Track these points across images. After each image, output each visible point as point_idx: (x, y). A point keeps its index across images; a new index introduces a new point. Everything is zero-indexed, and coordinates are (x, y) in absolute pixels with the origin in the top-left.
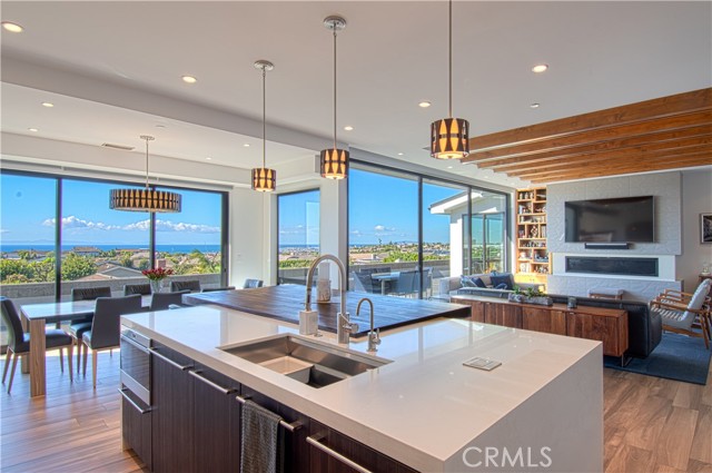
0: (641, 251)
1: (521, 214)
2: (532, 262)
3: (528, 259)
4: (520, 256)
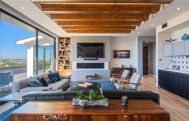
0: (100, 61)
1: (60, 46)
2: (64, 65)
3: (63, 64)
4: (60, 63)
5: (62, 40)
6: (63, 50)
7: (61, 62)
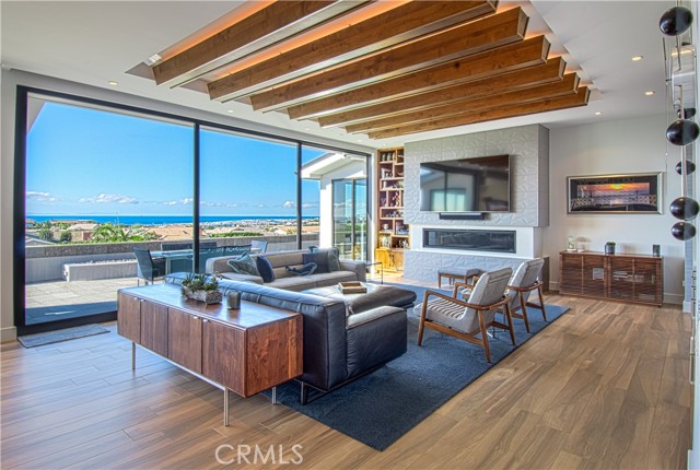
0: (497, 222)
1: (383, 179)
2: (393, 235)
3: (389, 232)
4: (382, 229)
5: (389, 157)
6: (391, 189)
7: (386, 226)
